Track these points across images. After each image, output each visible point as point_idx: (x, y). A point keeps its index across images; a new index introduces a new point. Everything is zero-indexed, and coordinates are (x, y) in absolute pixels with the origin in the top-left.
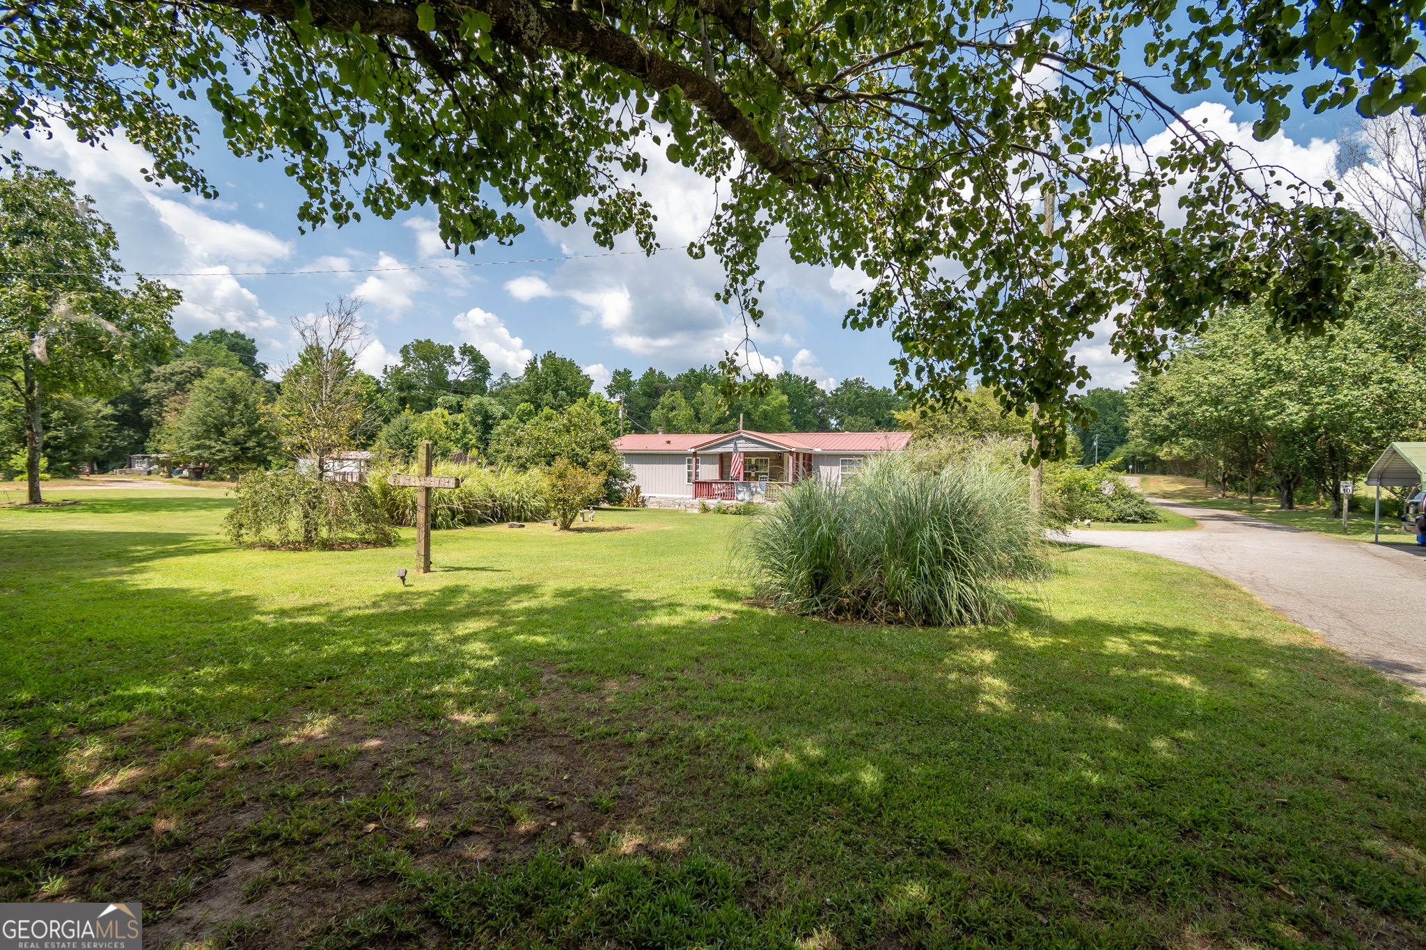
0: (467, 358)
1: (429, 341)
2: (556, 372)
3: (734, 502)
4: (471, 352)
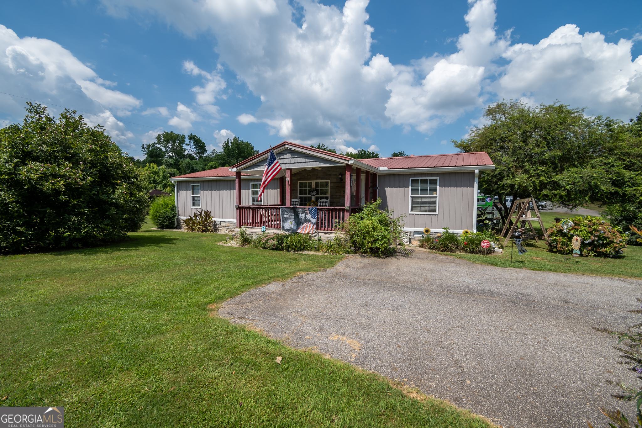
0: (192, 141)
1: (171, 132)
2: (238, 148)
4: (194, 138)
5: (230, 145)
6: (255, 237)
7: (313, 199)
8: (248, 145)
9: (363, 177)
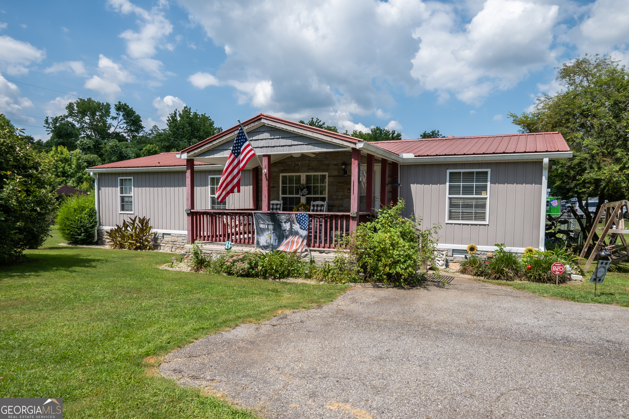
0: (121, 114)
2: (191, 124)
3: (252, 250)
4: (125, 109)
5: (179, 119)
6: (215, 258)
7: (303, 200)
8: (205, 119)
9: (377, 168)
